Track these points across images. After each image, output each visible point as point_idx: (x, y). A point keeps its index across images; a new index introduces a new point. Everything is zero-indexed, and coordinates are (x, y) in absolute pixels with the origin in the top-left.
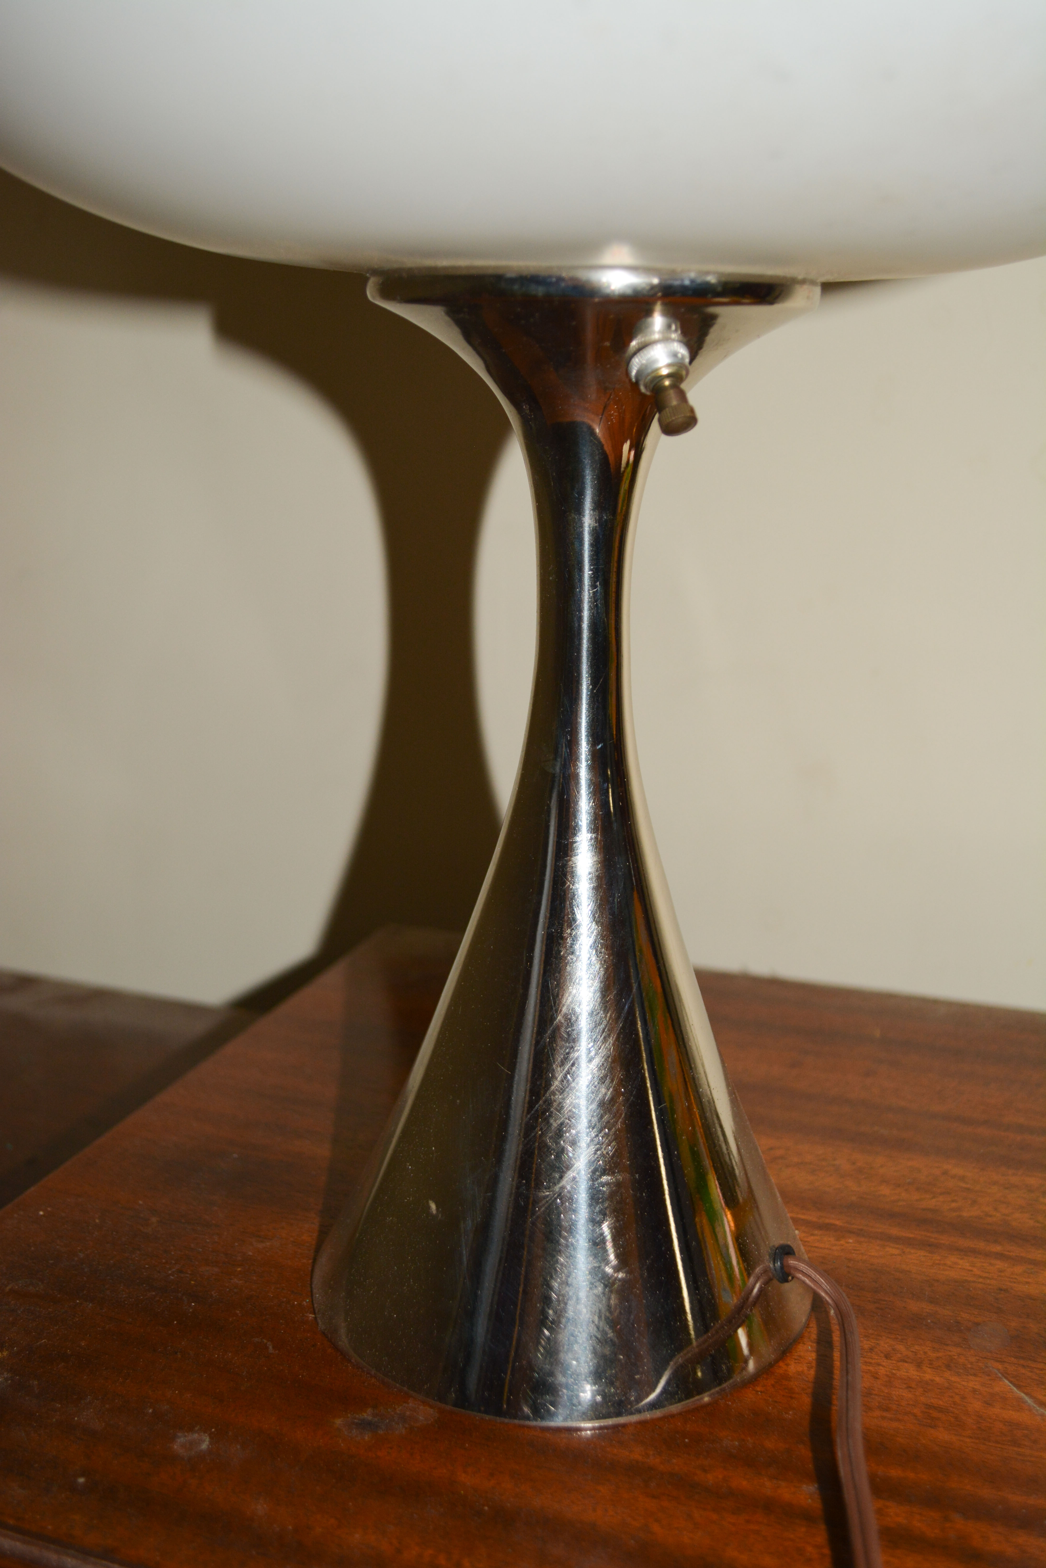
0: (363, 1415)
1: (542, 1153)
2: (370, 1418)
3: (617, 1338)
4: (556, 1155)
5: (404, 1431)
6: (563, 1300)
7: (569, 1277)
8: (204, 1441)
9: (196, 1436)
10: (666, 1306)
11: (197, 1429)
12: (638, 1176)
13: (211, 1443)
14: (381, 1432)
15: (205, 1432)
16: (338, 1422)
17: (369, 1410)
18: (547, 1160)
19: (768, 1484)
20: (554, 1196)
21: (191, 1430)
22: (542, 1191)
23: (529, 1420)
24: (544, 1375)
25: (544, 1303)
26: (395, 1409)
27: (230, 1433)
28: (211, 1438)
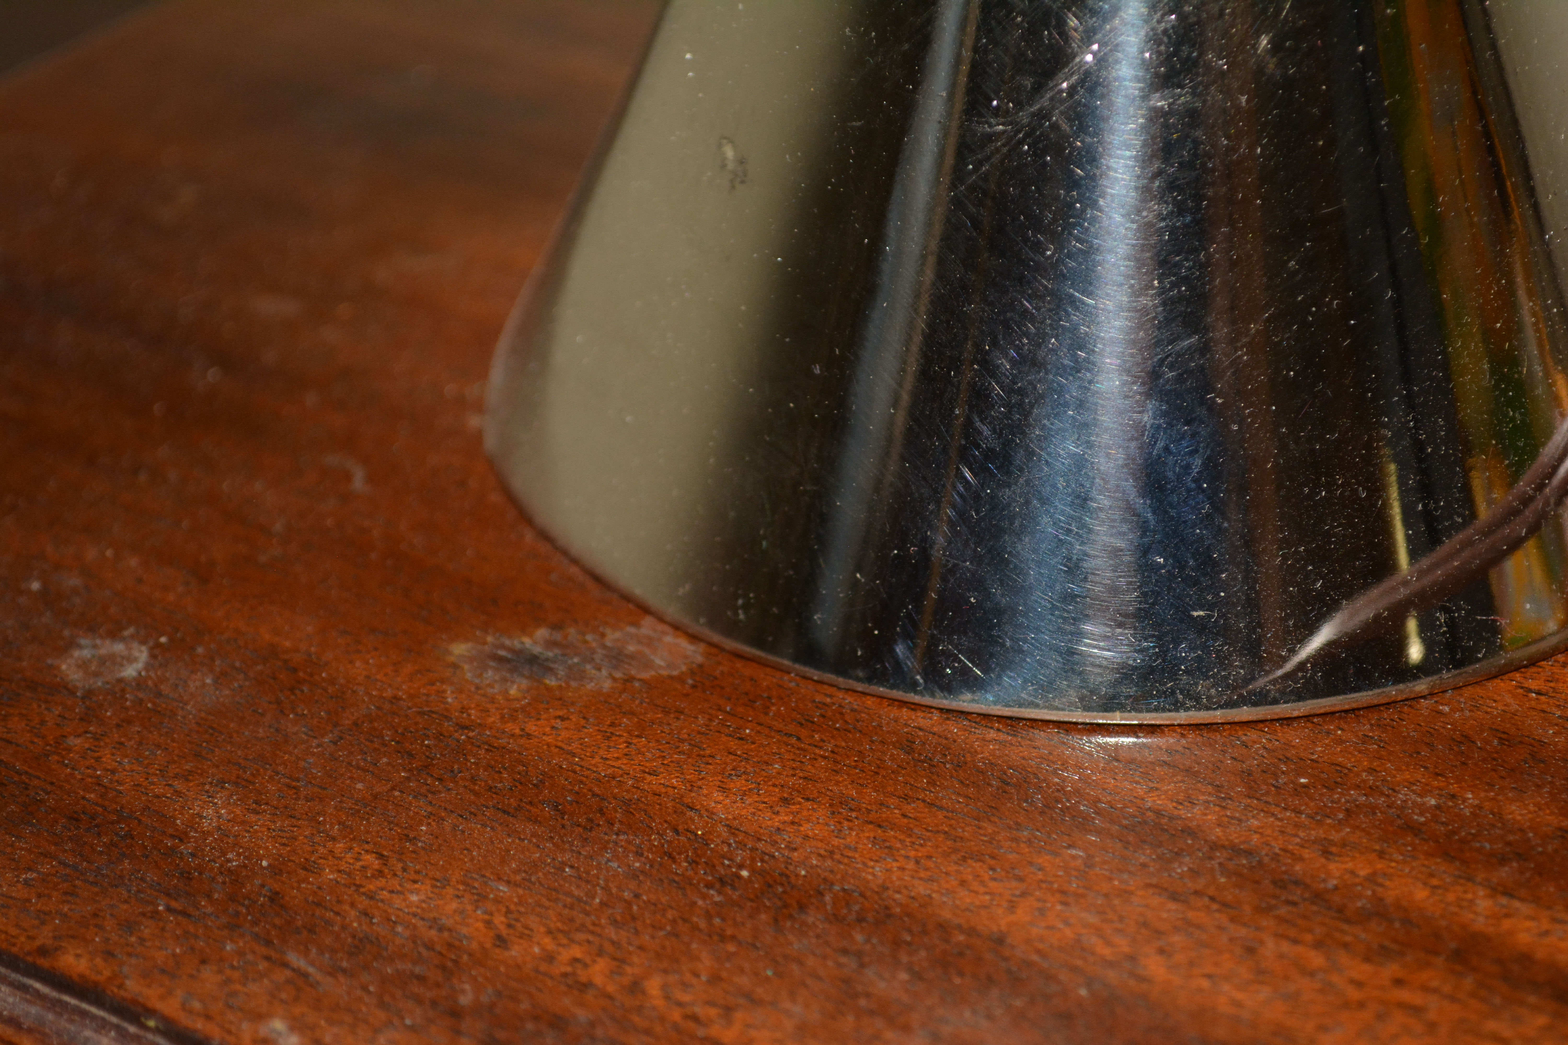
0: (522, 643)
1: (993, 22)
2: (537, 650)
3: (1154, 513)
4: (1029, 29)
5: (607, 685)
6: (1021, 404)
7: (1039, 345)
8: (136, 660)
9: (119, 648)
10: (1292, 446)
11: (126, 633)
12: (1247, 101)
13: (148, 667)
14: (551, 682)
15: (143, 642)
16: (460, 649)
17: (542, 633)
18: (1004, 41)
19: (1484, 904)
20: (1016, 135)
21: (114, 635)
22: (987, 122)
23: (916, 692)
24: (960, 587)
25: (971, 407)
26: (603, 635)
27: (200, 650)
28: (153, 656)
